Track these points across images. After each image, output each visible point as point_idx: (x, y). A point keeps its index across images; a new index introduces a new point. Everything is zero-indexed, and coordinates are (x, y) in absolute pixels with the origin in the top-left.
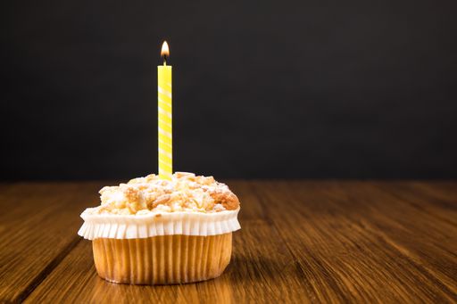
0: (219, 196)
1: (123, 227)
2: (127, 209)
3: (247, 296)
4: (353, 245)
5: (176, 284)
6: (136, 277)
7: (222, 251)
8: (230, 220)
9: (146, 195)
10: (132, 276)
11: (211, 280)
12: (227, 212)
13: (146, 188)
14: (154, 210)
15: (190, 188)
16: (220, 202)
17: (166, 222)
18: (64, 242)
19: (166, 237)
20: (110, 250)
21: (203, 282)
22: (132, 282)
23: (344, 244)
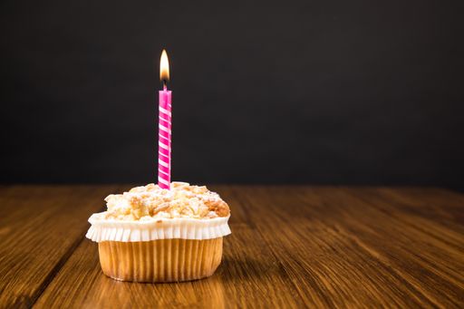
0: (212, 204)
1: (128, 231)
2: (131, 216)
3: (238, 293)
4: (329, 248)
5: (174, 282)
6: (138, 276)
7: (214, 253)
8: (222, 226)
9: (148, 203)
10: (135, 275)
11: (205, 279)
12: (219, 219)
13: (148, 197)
14: (155, 216)
15: (187, 197)
16: (213, 210)
17: (166, 227)
18: (68, 243)
19: (166, 241)
20: (116, 251)
21: (197, 280)
22: (135, 280)
23: (321, 247)
